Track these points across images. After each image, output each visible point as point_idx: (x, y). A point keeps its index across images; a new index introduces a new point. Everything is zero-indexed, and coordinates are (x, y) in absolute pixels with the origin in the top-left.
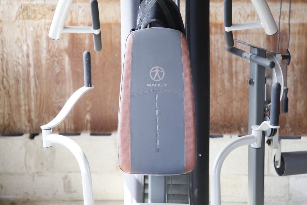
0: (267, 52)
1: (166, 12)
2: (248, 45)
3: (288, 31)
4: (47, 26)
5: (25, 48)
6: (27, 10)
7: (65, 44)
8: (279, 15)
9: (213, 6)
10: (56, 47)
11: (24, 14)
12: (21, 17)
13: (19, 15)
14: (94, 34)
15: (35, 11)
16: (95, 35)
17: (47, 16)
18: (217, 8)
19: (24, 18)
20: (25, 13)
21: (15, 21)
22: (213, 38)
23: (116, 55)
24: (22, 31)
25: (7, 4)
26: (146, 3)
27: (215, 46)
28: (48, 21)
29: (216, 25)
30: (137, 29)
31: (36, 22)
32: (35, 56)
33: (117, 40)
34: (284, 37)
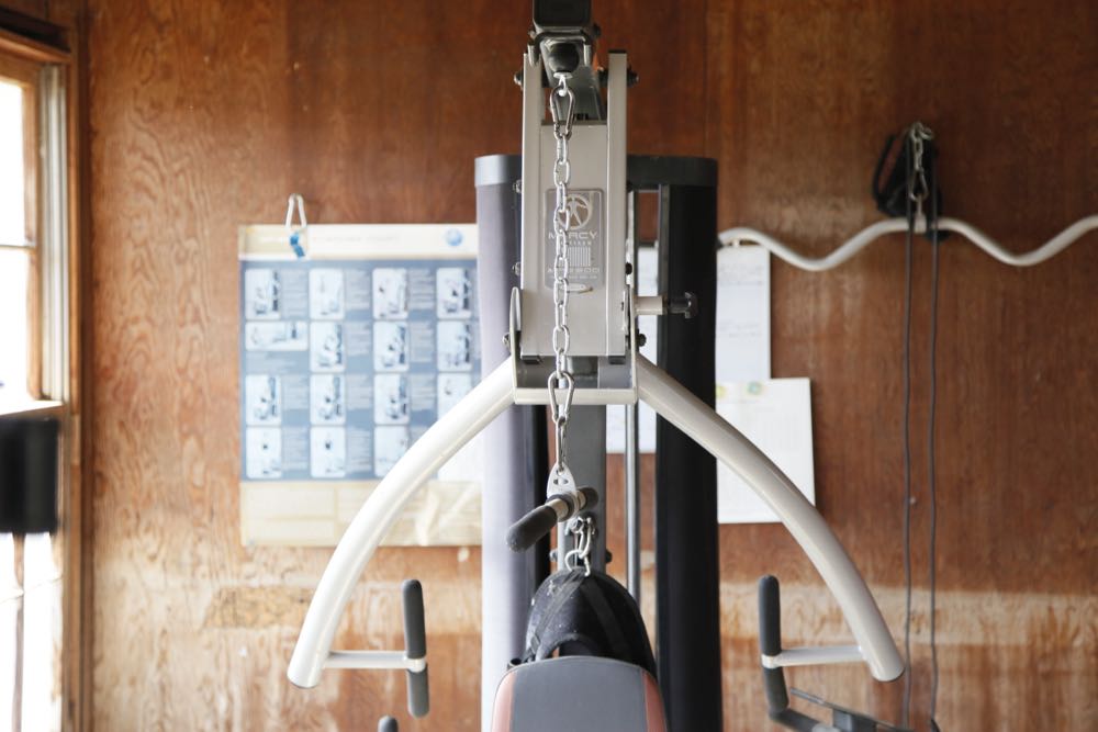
0: (878, 726)
1: (604, 615)
2: (827, 704)
3: (930, 666)
4: (284, 645)
5: (222, 704)
6: (234, 601)
7: (332, 692)
8: (904, 620)
9: (729, 593)
10: (306, 699)
11: (225, 612)
12: (218, 620)
13: (213, 615)
14: (409, 670)
15: (254, 604)
16: (413, 674)
17: (287, 617)
18: (738, 597)
19: (224, 624)
20: (230, 609)
21: (200, 633)
22: (730, 677)
23: (468, 721)
24: (217, 659)
25: (184, 587)
26: (550, 591)
27: (735, 699)
28: (288, 630)
29: (738, 643)
30: (526, 661)
31: (255, 634)
32: (248, 724)
33: (471, 680)
34: (922, 680)
